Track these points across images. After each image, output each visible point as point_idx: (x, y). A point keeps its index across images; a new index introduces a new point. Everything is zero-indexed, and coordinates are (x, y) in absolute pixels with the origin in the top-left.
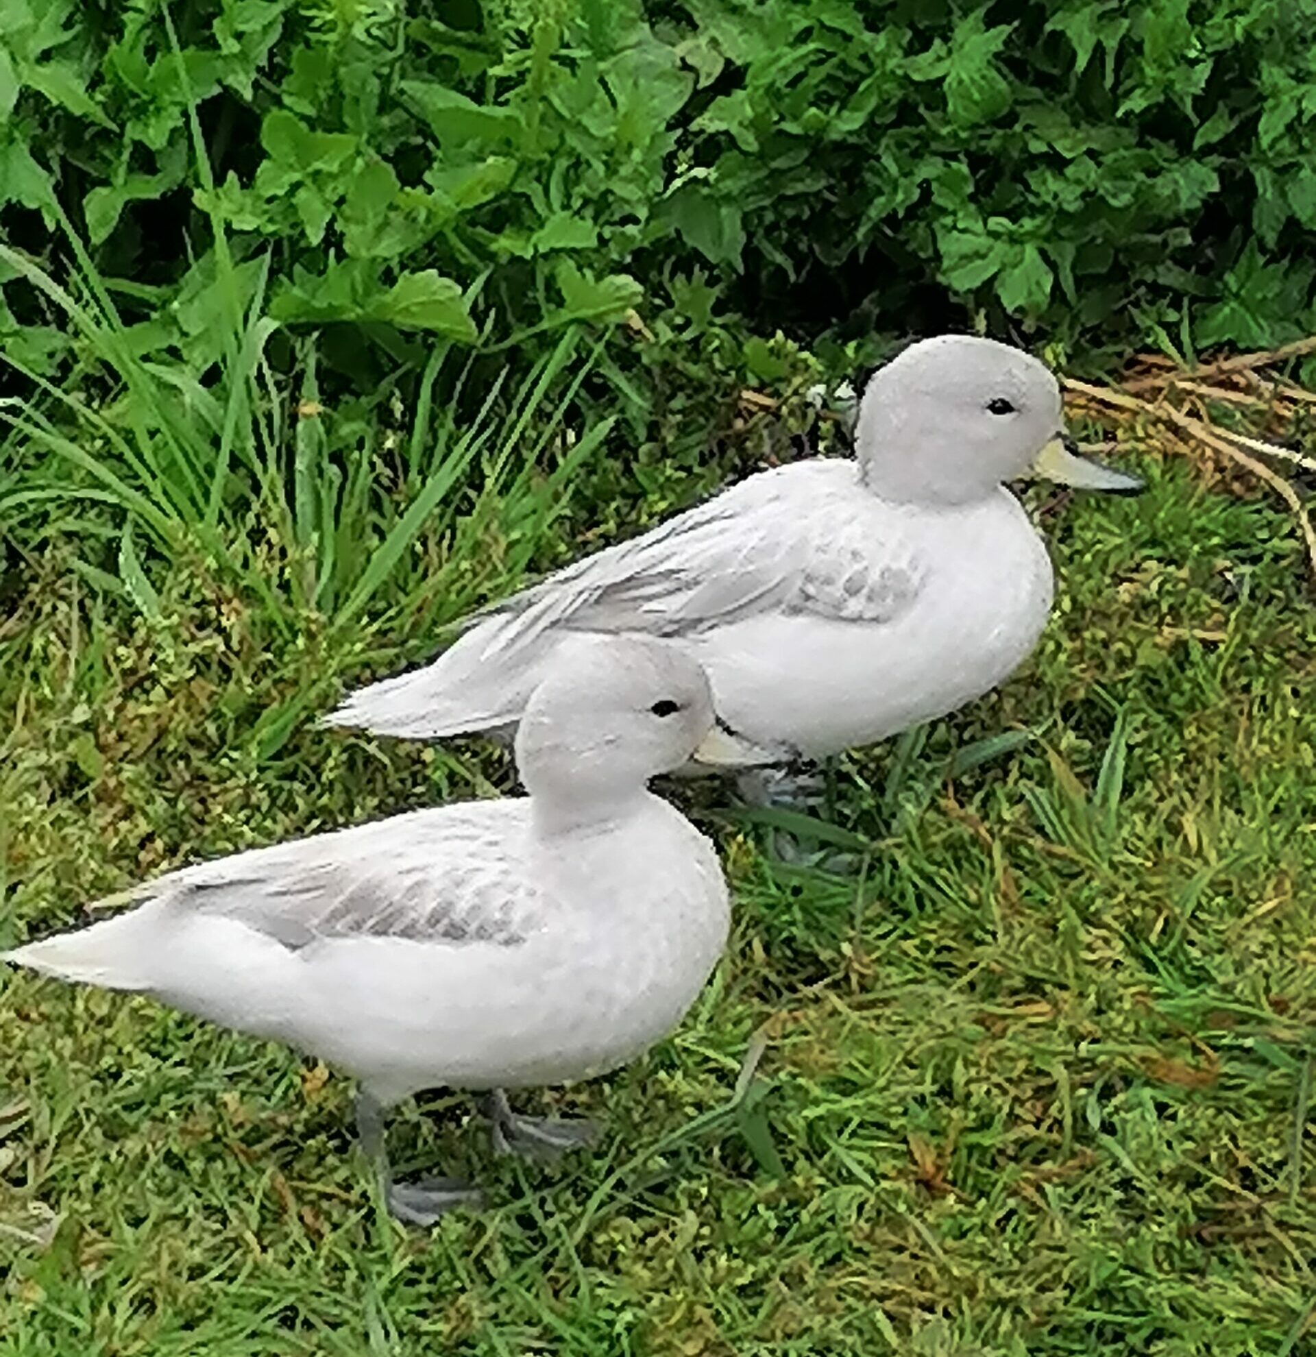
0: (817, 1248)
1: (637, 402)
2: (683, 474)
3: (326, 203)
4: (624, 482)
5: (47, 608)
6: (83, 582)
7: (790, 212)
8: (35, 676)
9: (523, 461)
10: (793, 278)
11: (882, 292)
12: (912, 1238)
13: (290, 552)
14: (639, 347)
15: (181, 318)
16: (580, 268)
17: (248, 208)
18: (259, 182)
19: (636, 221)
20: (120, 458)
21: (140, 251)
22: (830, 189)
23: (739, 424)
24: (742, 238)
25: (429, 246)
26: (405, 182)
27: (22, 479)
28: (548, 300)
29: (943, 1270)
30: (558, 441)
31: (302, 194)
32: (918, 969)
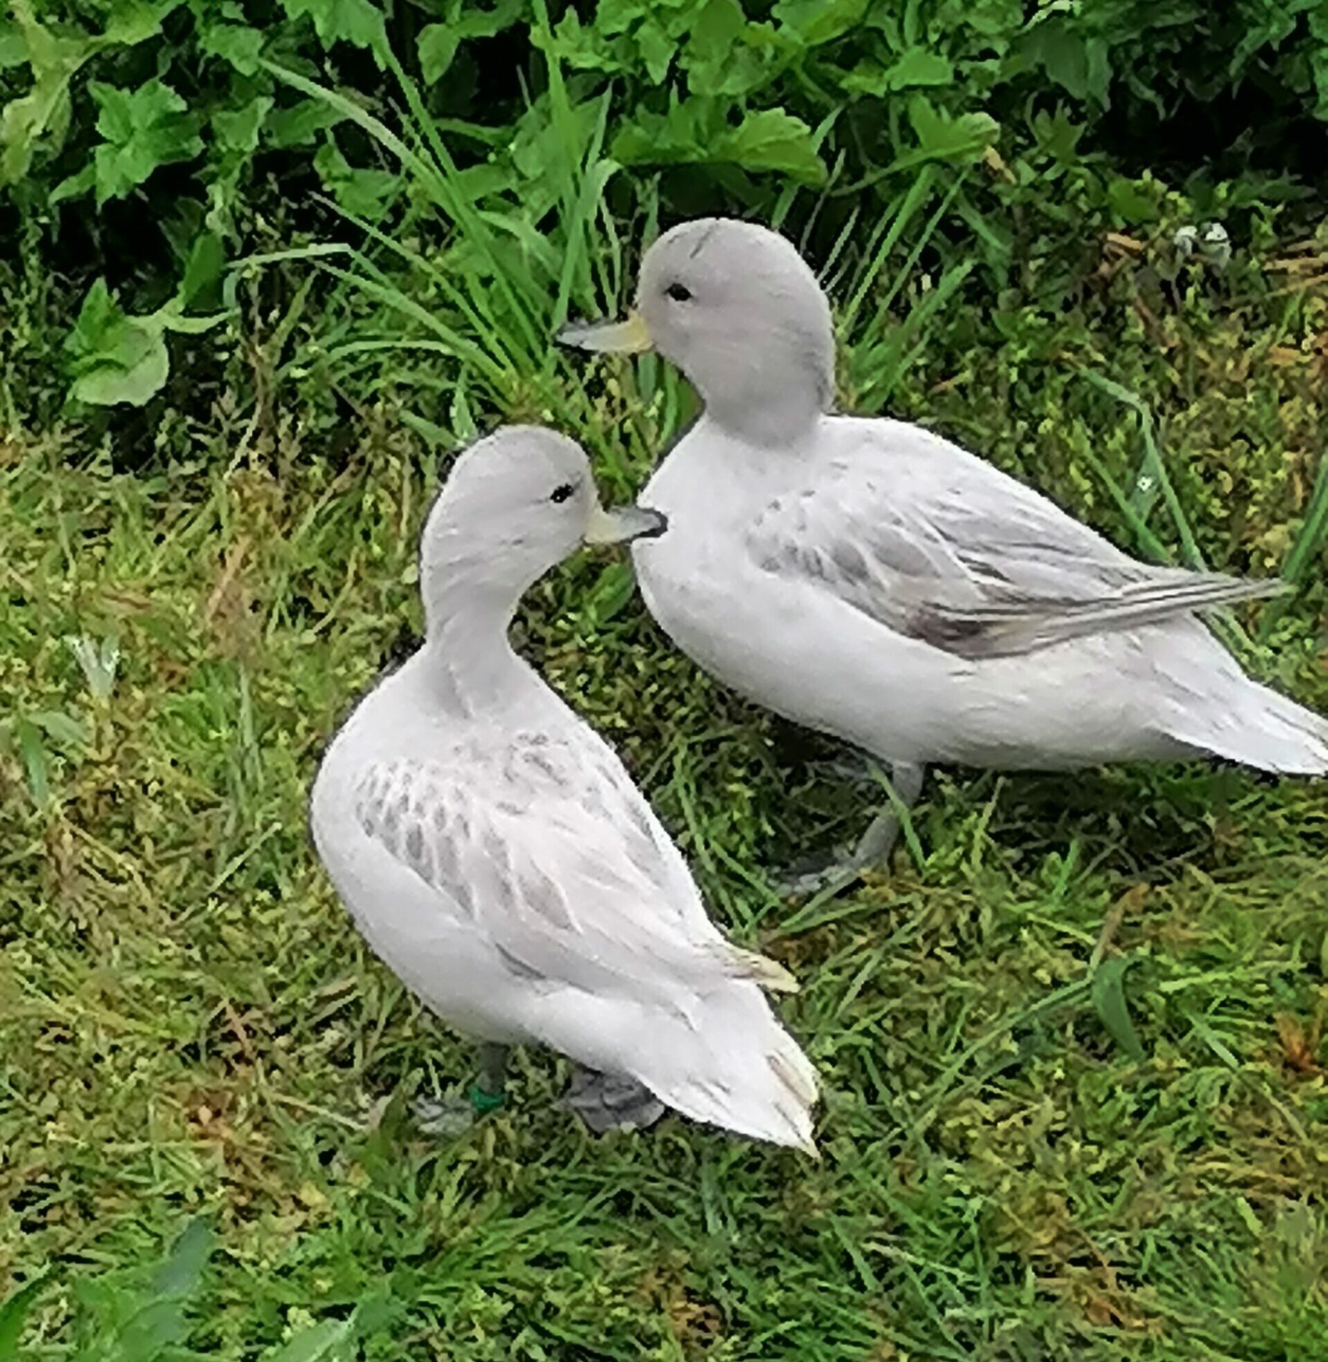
0: (1177, 1133)
1: (996, 246)
2: (1044, 321)
3: (668, 38)
4: (984, 330)
5: (379, 463)
6: (417, 437)
7: (1159, 46)
8: (366, 535)
9: (876, 308)
10: (1162, 114)
11: (1256, 130)
12: (1278, 1123)
13: (629, 402)
14: (998, 187)
15: (517, 160)
16: (935, 106)
17: (589, 43)
18: (599, 18)
19: (994, 55)
20: (453, 306)
21: (476, 91)
22: (1202, 21)
23: (1104, 268)
24: (1108, 73)
25: (777, 84)
26: (751, 17)
27: (352, 330)
28: (903, 140)
29: (1310, 1155)
30: (912, 288)
31: (644, 30)
32: (1286, 840)
